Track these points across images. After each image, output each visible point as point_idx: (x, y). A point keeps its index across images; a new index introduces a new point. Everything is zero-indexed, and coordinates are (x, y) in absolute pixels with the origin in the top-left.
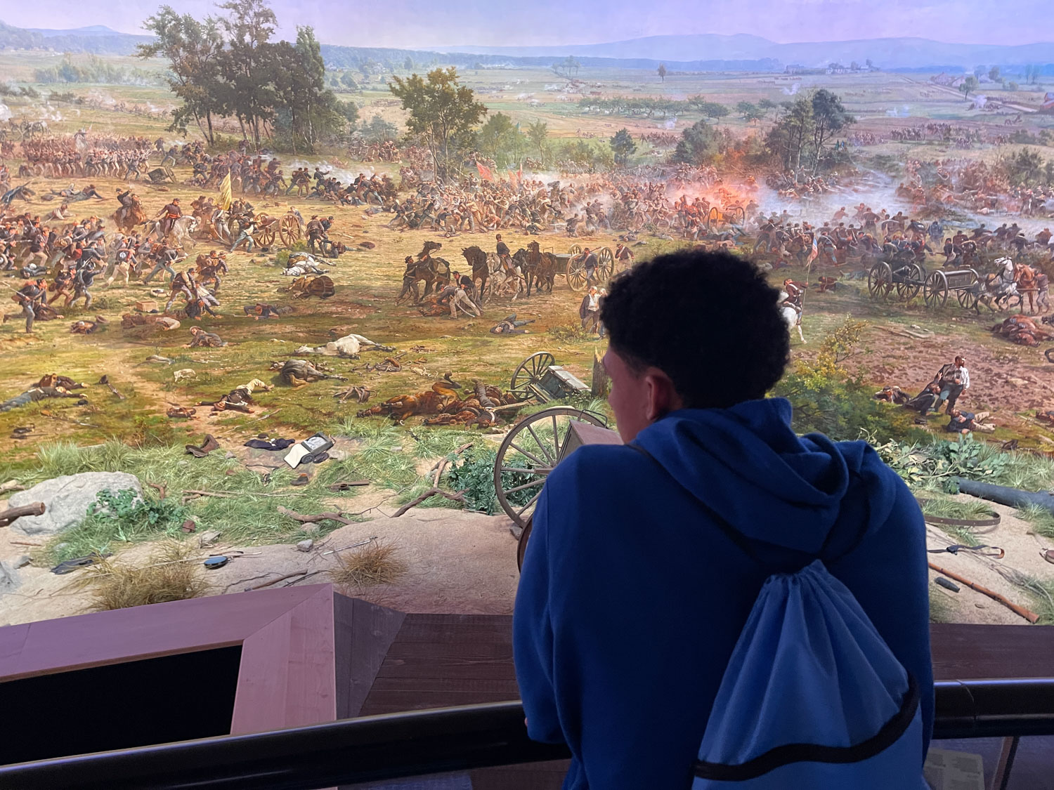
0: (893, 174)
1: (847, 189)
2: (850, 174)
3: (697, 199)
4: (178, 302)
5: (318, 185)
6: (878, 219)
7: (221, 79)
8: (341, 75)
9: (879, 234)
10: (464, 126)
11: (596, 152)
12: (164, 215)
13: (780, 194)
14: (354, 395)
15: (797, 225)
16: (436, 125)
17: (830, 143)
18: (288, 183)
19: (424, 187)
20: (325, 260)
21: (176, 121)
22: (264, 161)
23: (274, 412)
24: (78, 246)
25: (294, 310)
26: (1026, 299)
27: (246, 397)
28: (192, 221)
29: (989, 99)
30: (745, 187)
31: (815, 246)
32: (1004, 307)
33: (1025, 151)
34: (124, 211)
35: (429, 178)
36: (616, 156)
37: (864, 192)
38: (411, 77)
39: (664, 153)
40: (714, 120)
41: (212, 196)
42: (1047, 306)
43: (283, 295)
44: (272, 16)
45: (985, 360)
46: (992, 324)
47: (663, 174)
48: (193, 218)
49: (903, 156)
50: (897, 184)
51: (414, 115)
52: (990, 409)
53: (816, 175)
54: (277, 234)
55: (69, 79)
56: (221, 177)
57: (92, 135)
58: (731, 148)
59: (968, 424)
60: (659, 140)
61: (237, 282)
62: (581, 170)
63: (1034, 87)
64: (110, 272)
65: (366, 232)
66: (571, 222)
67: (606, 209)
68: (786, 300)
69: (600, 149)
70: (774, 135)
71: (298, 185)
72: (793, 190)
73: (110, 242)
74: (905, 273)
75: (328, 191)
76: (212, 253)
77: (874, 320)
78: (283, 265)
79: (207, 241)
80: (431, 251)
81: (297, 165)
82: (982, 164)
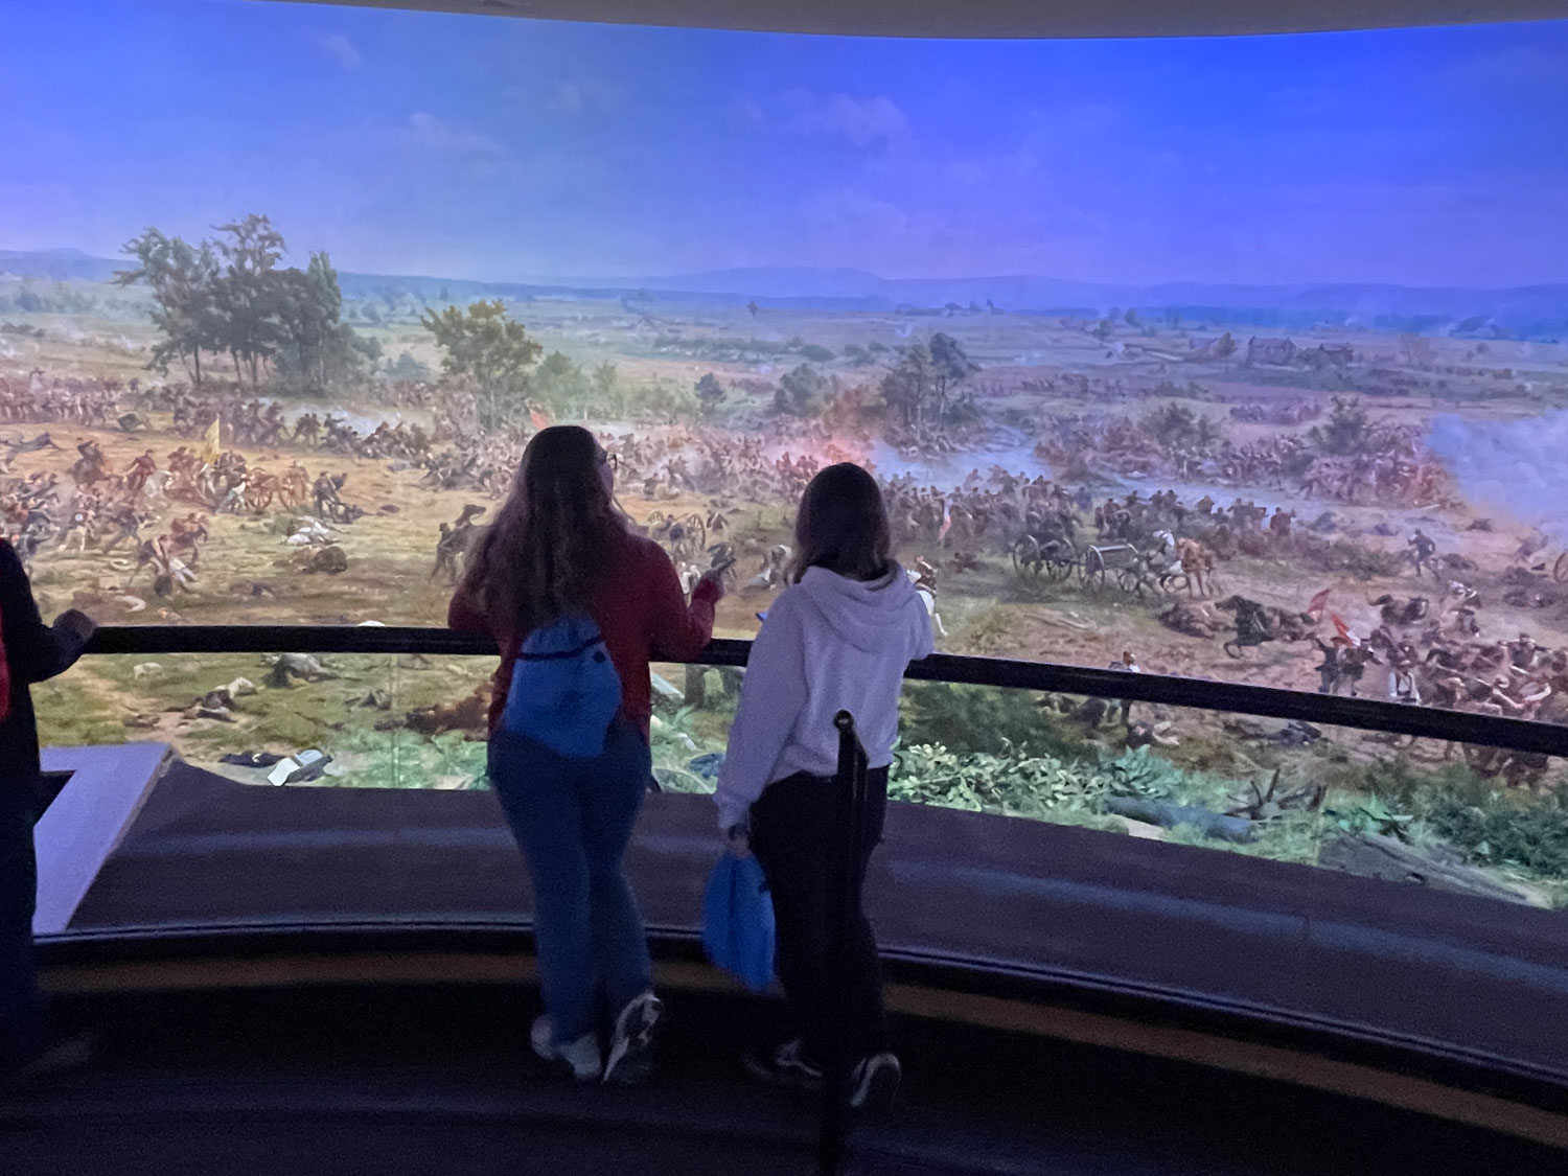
0: (1030, 431)
1: (979, 448)
2: (980, 431)
3: (803, 458)
4: (145, 577)
5: (330, 434)
6: (1017, 483)
7: (214, 310)
8: (362, 306)
9: (1020, 501)
10: (514, 367)
11: (678, 400)
12: (133, 470)
13: (901, 452)
14: (371, 701)
15: (923, 490)
16: (479, 365)
17: (954, 394)
18: (292, 432)
19: (464, 438)
20: (334, 526)
21: (156, 358)
22: (262, 405)
23: (264, 722)
24: (25, 506)
25: (294, 588)
26: (1194, 581)
27: (226, 701)
28: (167, 477)
29: (1127, 346)
30: (859, 444)
31: (947, 517)
32: (1171, 590)
33: (1173, 404)
34: (85, 464)
35: (470, 428)
36: (702, 405)
37: (997, 451)
38: (448, 310)
39: (761, 402)
40: (819, 364)
41: (195, 447)
42: (1219, 589)
43: (281, 570)
44: (280, 239)
45: (1157, 655)
46: (1160, 612)
47: (760, 426)
48: (168, 473)
49: (1038, 411)
50: (1034, 443)
51: (452, 353)
52: (1170, 719)
53: (942, 430)
54: (275, 494)
55: (28, 308)
56: (208, 423)
57: (50, 373)
58: (840, 396)
59: (1147, 739)
60: (753, 388)
61: (221, 553)
62: (660, 421)
63: (1177, 332)
64: (62, 538)
65: (389, 492)
66: (649, 483)
67: (692, 469)
68: (919, 581)
69: (682, 397)
70: (888, 383)
71: (304, 434)
72: (914, 448)
73: (65, 501)
74: (1052, 549)
75: (341, 442)
76: (192, 516)
77: (1024, 606)
78: (284, 533)
79: (186, 501)
80: (472, 517)
81: (303, 410)
82: (1127, 421)
